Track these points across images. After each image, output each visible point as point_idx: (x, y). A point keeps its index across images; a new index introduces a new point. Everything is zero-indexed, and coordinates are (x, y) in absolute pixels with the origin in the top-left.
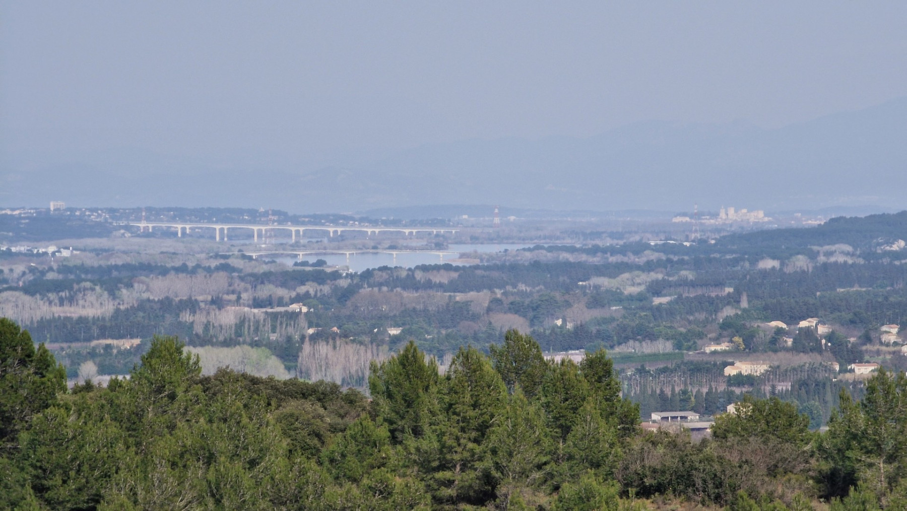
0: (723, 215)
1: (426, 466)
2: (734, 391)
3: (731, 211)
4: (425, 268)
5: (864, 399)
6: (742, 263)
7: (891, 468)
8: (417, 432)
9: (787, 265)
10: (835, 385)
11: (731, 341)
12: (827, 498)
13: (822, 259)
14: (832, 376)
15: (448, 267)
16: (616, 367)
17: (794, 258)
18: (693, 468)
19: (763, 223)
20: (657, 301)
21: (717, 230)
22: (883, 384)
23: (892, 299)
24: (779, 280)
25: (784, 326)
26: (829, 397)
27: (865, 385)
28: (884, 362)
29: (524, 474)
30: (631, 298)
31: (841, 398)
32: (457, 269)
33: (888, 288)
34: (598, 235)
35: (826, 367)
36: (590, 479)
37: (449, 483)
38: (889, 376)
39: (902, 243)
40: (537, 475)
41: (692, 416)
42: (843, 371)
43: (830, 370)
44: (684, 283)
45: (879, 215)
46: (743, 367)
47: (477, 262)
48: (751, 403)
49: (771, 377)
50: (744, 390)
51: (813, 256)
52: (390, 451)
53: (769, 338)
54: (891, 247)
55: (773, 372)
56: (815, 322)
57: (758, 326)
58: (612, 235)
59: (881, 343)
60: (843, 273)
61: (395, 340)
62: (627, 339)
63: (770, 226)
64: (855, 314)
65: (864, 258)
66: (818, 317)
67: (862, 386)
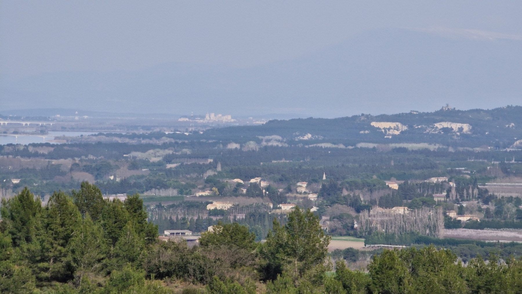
0: (207, 117)
1: (33, 260)
2: (212, 219)
3: (213, 115)
4: (34, 145)
5: (287, 224)
6: (218, 145)
7: (301, 264)
8: (28, 240)
9: (244, 147)
10: (270, 216)
11: (211, 190)
12: (264, 281)
13: (264, 143)
14: (269, 211)
15: (47, 145)
16: (145, 204)
17: (248, 143)
18: (188, 262)
19: (231, 122)
20: (169, 166)
21: (204, 126)
22: (298, 215)
23: (304, 167)
24: (239, 155)
25: (242, 182)
26: (267, 223)
27: (287, 216)
28: (298, 203)
29: (90, 264)
30: (154, 164)
31: (273, 223)
32: (53, 146)
33: (302, 161)
34: (136, 127)
35: (265, 205)
36: (128, 268)
37: (46, 270)
38: (301, 211)
39: (310, 136)
40: (98, 265)
41: (188, 233)
42: (275, 208)
43: (267, 207)
44: (185, 156)
45: (297, 119)
46: (218, 205)
47: (64, 142)
48: (222, 226)
49: (234, 211)
50: (218, 218)
51: (259, 142)
52: (12, 251)
53: (233, 188)
54: (304, 137)
55: (235, 208)
56: (259, 180)
57: (227, 182)
58: (144, 128)
59: (297, 193)
60: (276, 152)
61: (16, 186)
62: (151, 188)
63: (235, 124)
64: (282, 175)
65: (288, 144)
66: (261, 177)
67: (286, 216)
